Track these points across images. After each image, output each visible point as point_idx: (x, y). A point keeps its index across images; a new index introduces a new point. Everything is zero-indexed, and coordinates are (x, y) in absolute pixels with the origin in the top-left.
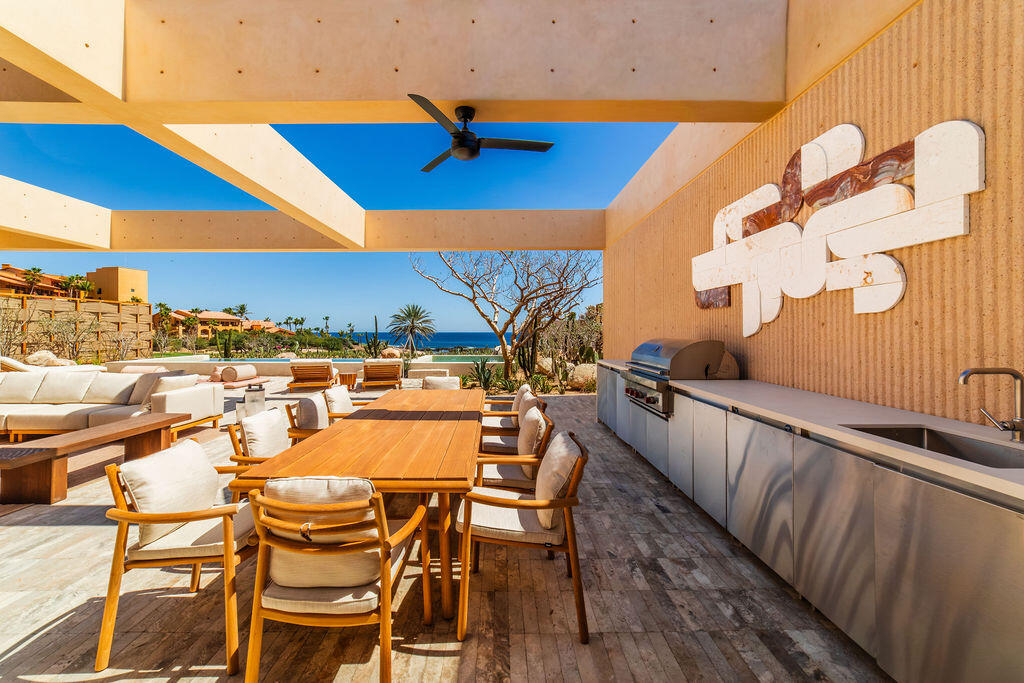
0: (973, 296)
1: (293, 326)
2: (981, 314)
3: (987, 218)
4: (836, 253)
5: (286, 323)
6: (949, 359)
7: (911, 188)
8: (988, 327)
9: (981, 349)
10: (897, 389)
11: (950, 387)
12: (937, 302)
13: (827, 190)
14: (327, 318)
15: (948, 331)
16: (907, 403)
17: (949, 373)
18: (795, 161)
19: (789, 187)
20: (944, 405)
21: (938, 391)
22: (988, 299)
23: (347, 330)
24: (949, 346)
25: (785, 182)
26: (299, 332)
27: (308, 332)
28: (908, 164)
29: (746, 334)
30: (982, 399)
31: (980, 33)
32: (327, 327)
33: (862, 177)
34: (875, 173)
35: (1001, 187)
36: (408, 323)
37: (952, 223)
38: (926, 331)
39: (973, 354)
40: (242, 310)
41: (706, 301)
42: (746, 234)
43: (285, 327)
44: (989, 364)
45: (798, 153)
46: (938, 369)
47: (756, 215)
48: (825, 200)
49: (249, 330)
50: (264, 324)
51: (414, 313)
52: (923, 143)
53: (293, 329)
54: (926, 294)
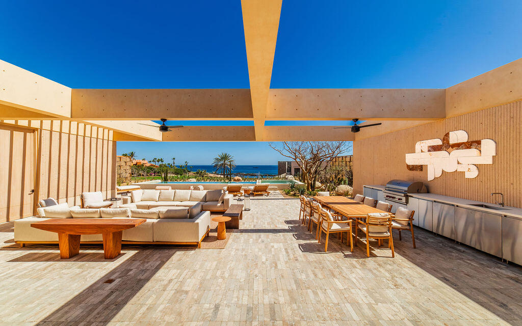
0: (494, 177)
1: (157, 162)
2: (495, 181)
3: (497, 162)
4: (460, 162)
5: (153, 161)
6: (489, 190)
7: (480, 151)
8: (497, 183)
9: (495, 188)
10: (476, 196)
11: (489, 196)
12: (486, 177)
13: (458, 146)
14: (174, 159)
15: (489, 184)
16: (479, 200)
17: (489, 193)
18: (447, 135)
19: (445, 142)
20: (487, 200)
21: (486, 197)
22: (497, 178)
23: (184, 164)
24: (489, 187)
25: (444, 140)
26: (161, 166)
27: (165, 166)
28: (480, 146)
29: (429, 180)
30: (496, 198)
31: (495, 122)
32: (174, 163)
33: (468, 145)
34: (471, 145)
35: (500, 156)
36: (222, 162)
37: (489, 161)
38: (483, 183)
39: (494, 190)
40: (132, 155)
41: (412, 168)
42: (429, 151)
43: (153, 163)
44: (497, 192)
45: (448, 133)
46: (486, 192)
47: (433, 146)
48: (457, 148)
49: (136, 165)
50: (142, 162)
51: (225, 157)
52: (483, 142)
53: (157, 164)
54: (483, 176)
